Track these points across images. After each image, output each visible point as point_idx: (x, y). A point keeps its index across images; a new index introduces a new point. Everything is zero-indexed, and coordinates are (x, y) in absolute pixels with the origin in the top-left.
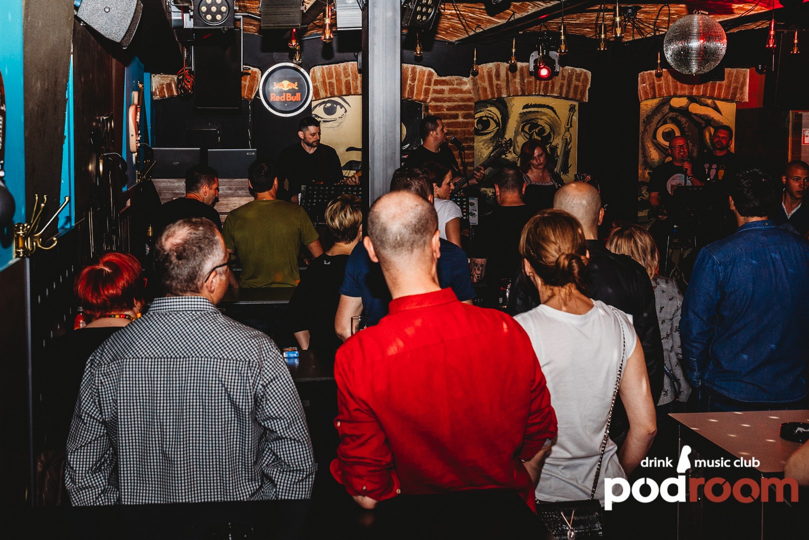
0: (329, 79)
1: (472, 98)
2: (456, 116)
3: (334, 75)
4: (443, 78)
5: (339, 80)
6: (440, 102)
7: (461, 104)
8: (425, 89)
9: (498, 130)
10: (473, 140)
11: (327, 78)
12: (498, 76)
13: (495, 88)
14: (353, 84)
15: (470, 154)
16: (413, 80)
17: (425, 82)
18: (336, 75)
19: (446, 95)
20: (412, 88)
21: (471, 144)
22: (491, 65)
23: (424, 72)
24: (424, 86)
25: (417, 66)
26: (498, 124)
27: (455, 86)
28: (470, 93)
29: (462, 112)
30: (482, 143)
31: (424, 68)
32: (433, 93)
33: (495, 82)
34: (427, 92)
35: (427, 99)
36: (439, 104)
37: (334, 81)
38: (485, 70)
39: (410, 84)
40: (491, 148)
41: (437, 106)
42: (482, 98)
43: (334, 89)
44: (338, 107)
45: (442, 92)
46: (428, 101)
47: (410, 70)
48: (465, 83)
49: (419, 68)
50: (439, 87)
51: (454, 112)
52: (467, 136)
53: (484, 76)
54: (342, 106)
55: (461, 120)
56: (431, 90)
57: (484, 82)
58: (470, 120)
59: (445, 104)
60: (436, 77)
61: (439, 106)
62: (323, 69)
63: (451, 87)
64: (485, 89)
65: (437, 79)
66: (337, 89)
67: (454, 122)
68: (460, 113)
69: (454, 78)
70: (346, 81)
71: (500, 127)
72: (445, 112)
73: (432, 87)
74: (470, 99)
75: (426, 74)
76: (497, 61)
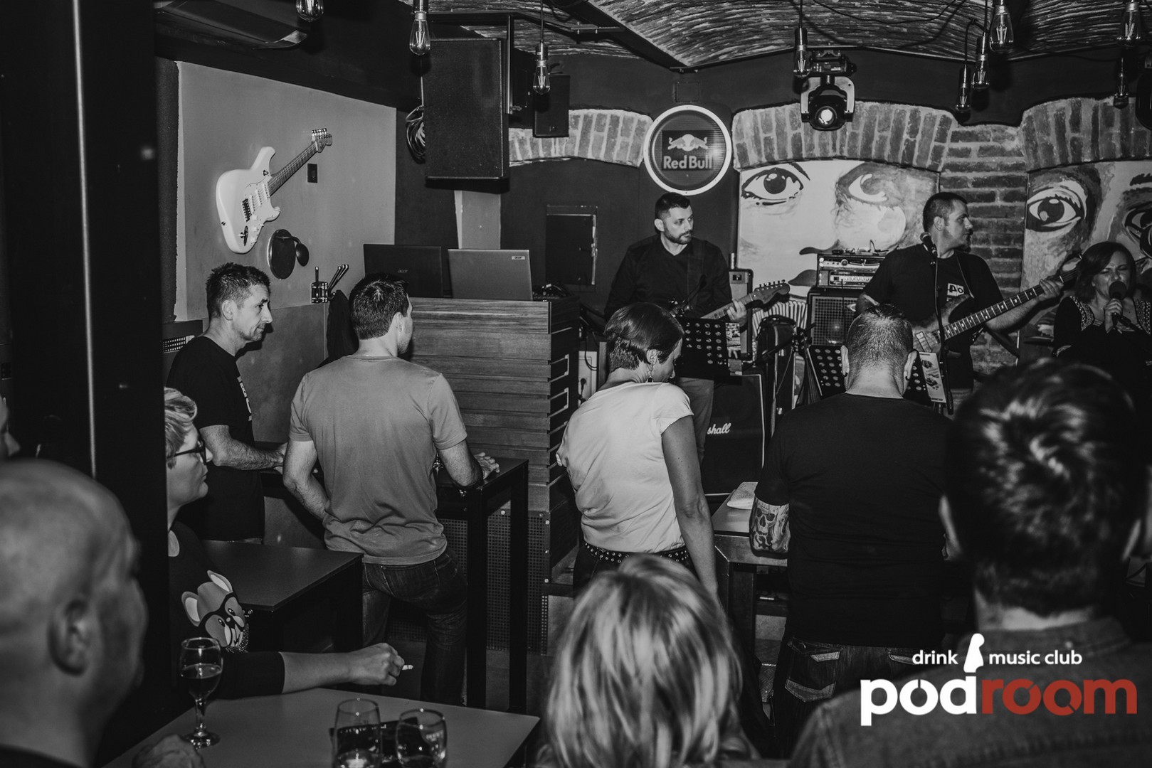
0: (764, 132)
1: (1023, 164)
2: (991, 197)
3: (774, 125)
4: (970, 129)
5: (781, 134)
6: (962, 171)
7: (1001, 174)
8: (935, 148)
9: (1079, 222)
10: (1021, 239)
11: (761, 130)
12: (1076, 123)
13: (1068, 146)
14: (806, 141)
15: (1014, 264)
16: (913, 132)
17: (934, 136)
18: (778, 126)
19: (974, 159)
20: (910, 147)
21: (1018, 247)
22: (1062, 103)
23: (934, 118)
24: (933, 144)
25: (920, 108)
26: (1079, 211)
27: (992, 143)
28: (1020, 155)
29: (1003, 190)
30: (1046, 246)
31: (935, 112)
32: (949, 155)
33: (1069, 134)
34: (938, 153)
35: (937, 166)
36: (959, 174)
37: (773, 135)
38: (1051, 113)
39: (907, 140)
40: (1064, 255)
41: (954, 179)
42: (1043, 164)
43: (772, 149)
44: (789, 180)
45: (966, 153)
46: (940, 169)
47: (908, 114)
48: (1013, 138)
49: (924, 112)
50: (960, 145)
51: (987, 190)
52: (1008, 232)
53: (1048, 123)
54: (795, 179)
55: (999, 202)
56: (946, 151)
57: (1048, 135)
58: (1018, 204)
59: (971, 176)
60: (954, 127)
61: (959, 179)
62: (755, 116)
63: (984, 144)
64: (1049, 149)
65: (958, 130)
66: (778, 149)
67: (987, 207)
68: (999, 191)
69: (990, 127)
70: (795, 136)
71: (1082, 217)
72: (971, 189)
73: (948, 145)
74: (1018, 167)
75: (937, 123)
76: (1076, 96)
